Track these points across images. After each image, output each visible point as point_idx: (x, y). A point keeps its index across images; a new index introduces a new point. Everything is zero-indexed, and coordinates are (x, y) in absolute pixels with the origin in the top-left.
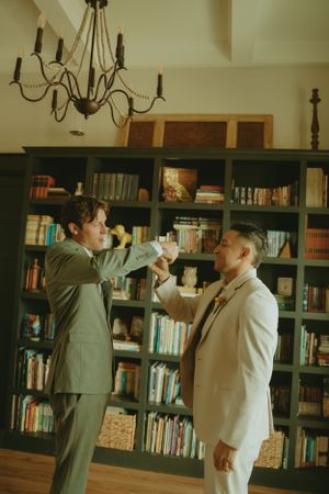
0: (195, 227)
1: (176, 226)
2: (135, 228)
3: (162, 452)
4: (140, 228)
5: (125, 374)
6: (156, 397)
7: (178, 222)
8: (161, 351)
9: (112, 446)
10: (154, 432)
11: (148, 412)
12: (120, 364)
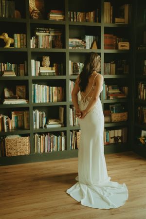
0: (47, 34)
1: (37, 33)
2: (15, 35)
3: (44, 152)
4: (18, 35)
5: (17, 118)
6: (36, 126)
7: (39, 31)
8: (37, 102)
9: (19, 154)
10: (39, 143)
11: (35, 134)
12: (13, 113)
